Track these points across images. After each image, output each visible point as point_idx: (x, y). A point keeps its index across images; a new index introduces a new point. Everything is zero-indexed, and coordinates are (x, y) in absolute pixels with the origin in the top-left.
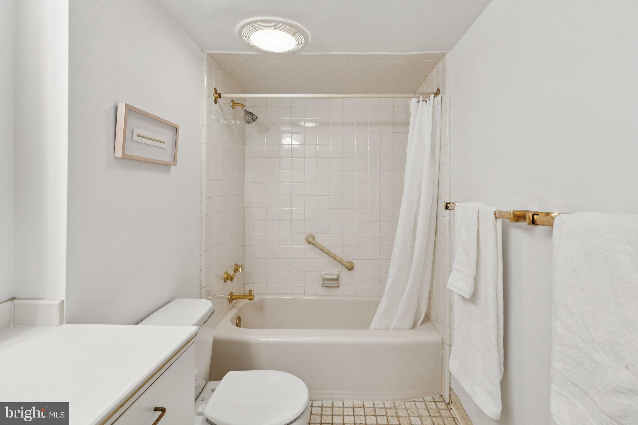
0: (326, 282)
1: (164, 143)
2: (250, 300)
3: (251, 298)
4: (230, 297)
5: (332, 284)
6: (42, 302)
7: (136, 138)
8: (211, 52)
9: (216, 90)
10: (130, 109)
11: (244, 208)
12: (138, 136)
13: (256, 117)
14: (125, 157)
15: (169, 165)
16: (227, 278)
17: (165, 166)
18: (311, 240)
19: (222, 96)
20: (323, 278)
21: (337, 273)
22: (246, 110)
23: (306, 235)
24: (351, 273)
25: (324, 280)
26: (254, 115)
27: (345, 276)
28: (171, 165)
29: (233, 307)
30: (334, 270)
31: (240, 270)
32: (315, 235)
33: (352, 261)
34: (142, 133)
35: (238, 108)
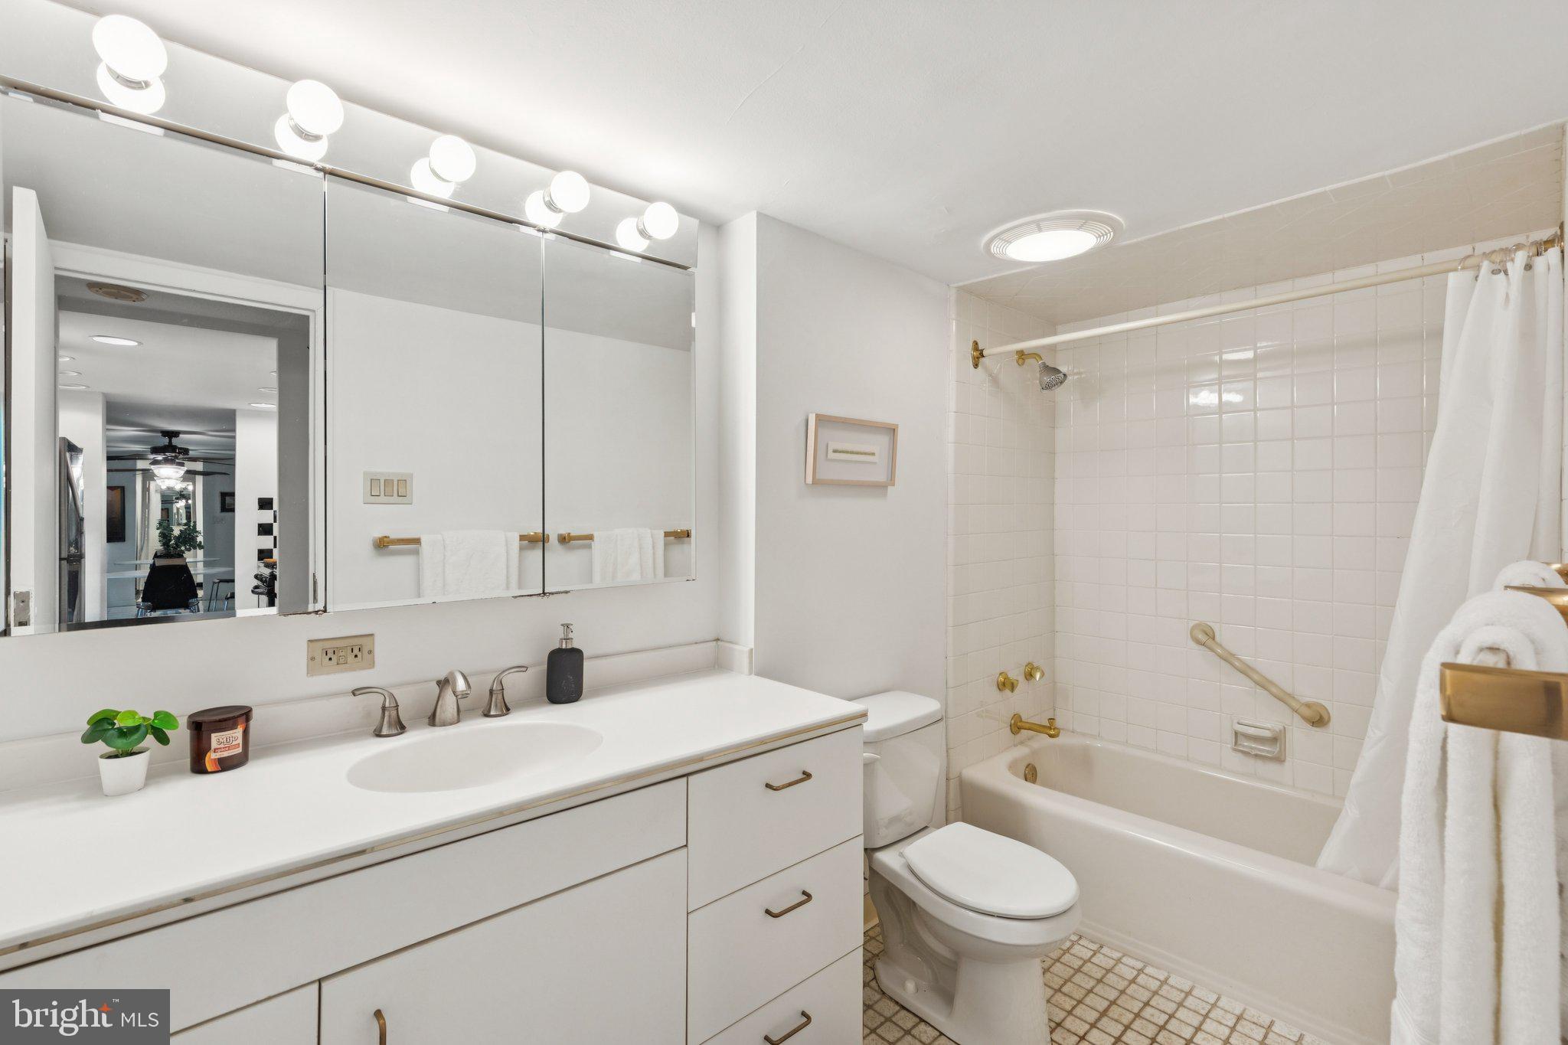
0: (1241, 740)
1: (873, 454)
2: (1051, 736)
3: (1052, 732)
4: (1013, 722)
5: (1260, 750)
6: (736, 647)
7: (831, 455)
8: (961, 284)
9: (976, 343)
10: (820, 419)
11: (1053, 555)
12: (835, 451)
13: (1064, 375)
14: (815, 482)
15: (883, 487)
16: (1004, 684)
17: (879, 488)
18: (1201, 637)
19: (985, 353)
20: (1236, 733)
21: (1278, 727)
22: (1044, 363)
23: (1192, 624)
24: (1317, 733)
25: (1240, 738)
26: (1059, 372)
27: (1300, 735)
28: (887, 487)
29: (1022, 743)
30: (1267, 718)
31: (1038, 676)
32: (1216, 627)
33: (1323, 702)
34: (839, 447)
35: (1030, 361)
